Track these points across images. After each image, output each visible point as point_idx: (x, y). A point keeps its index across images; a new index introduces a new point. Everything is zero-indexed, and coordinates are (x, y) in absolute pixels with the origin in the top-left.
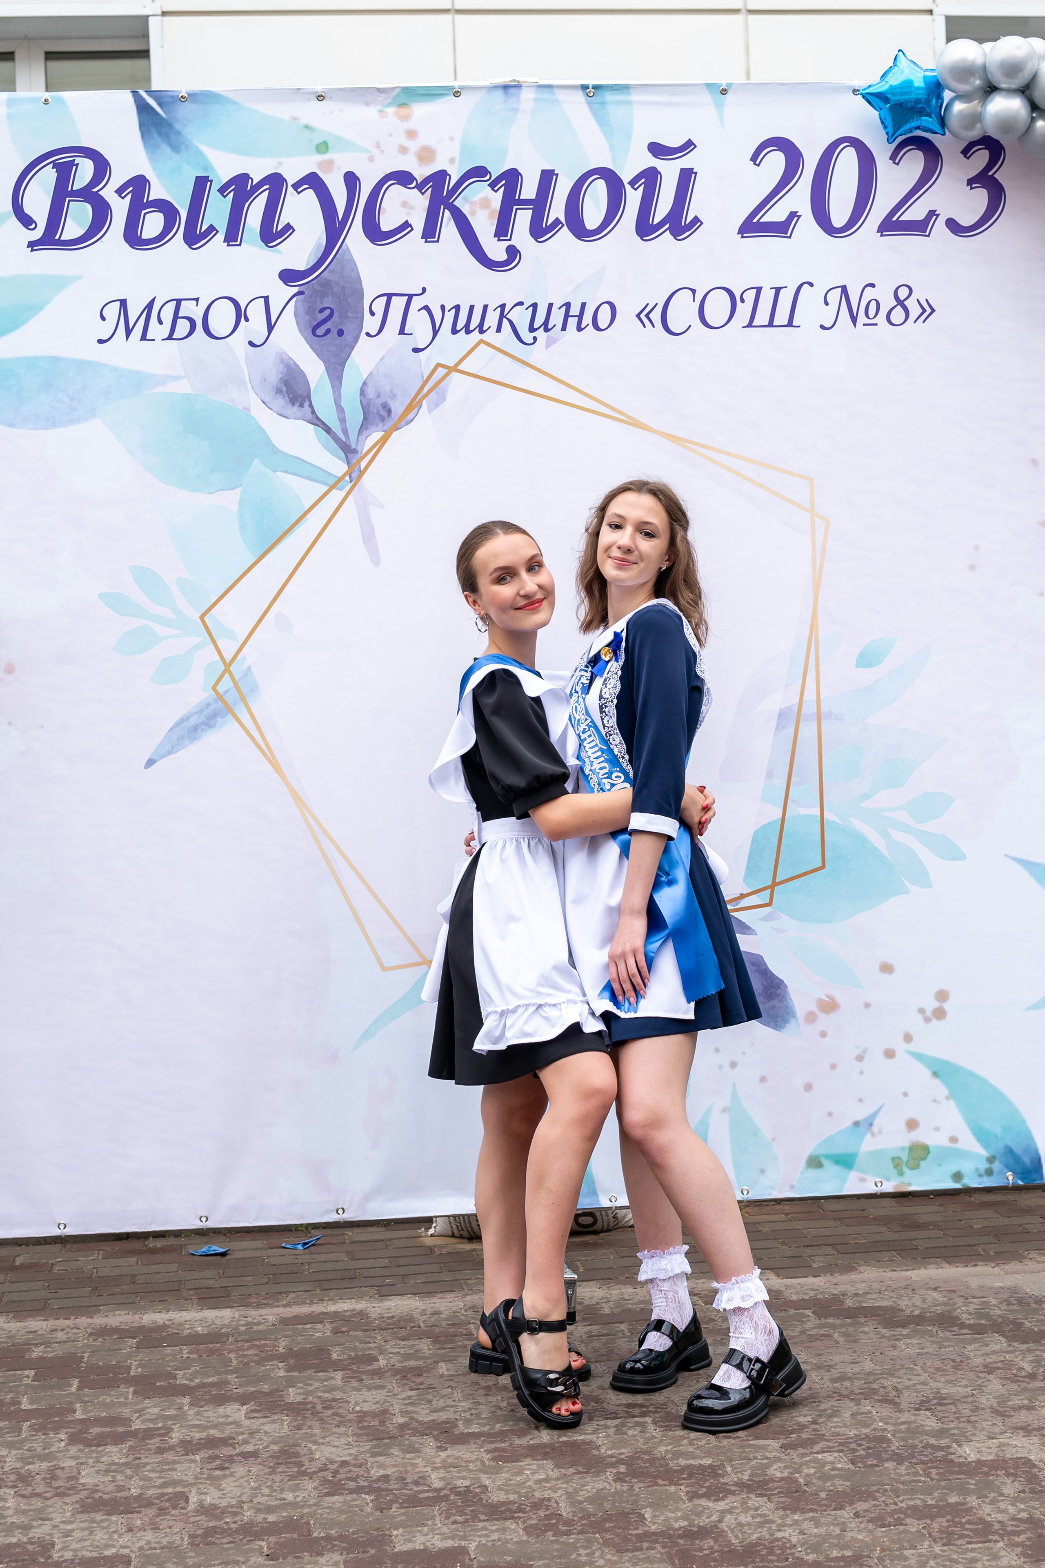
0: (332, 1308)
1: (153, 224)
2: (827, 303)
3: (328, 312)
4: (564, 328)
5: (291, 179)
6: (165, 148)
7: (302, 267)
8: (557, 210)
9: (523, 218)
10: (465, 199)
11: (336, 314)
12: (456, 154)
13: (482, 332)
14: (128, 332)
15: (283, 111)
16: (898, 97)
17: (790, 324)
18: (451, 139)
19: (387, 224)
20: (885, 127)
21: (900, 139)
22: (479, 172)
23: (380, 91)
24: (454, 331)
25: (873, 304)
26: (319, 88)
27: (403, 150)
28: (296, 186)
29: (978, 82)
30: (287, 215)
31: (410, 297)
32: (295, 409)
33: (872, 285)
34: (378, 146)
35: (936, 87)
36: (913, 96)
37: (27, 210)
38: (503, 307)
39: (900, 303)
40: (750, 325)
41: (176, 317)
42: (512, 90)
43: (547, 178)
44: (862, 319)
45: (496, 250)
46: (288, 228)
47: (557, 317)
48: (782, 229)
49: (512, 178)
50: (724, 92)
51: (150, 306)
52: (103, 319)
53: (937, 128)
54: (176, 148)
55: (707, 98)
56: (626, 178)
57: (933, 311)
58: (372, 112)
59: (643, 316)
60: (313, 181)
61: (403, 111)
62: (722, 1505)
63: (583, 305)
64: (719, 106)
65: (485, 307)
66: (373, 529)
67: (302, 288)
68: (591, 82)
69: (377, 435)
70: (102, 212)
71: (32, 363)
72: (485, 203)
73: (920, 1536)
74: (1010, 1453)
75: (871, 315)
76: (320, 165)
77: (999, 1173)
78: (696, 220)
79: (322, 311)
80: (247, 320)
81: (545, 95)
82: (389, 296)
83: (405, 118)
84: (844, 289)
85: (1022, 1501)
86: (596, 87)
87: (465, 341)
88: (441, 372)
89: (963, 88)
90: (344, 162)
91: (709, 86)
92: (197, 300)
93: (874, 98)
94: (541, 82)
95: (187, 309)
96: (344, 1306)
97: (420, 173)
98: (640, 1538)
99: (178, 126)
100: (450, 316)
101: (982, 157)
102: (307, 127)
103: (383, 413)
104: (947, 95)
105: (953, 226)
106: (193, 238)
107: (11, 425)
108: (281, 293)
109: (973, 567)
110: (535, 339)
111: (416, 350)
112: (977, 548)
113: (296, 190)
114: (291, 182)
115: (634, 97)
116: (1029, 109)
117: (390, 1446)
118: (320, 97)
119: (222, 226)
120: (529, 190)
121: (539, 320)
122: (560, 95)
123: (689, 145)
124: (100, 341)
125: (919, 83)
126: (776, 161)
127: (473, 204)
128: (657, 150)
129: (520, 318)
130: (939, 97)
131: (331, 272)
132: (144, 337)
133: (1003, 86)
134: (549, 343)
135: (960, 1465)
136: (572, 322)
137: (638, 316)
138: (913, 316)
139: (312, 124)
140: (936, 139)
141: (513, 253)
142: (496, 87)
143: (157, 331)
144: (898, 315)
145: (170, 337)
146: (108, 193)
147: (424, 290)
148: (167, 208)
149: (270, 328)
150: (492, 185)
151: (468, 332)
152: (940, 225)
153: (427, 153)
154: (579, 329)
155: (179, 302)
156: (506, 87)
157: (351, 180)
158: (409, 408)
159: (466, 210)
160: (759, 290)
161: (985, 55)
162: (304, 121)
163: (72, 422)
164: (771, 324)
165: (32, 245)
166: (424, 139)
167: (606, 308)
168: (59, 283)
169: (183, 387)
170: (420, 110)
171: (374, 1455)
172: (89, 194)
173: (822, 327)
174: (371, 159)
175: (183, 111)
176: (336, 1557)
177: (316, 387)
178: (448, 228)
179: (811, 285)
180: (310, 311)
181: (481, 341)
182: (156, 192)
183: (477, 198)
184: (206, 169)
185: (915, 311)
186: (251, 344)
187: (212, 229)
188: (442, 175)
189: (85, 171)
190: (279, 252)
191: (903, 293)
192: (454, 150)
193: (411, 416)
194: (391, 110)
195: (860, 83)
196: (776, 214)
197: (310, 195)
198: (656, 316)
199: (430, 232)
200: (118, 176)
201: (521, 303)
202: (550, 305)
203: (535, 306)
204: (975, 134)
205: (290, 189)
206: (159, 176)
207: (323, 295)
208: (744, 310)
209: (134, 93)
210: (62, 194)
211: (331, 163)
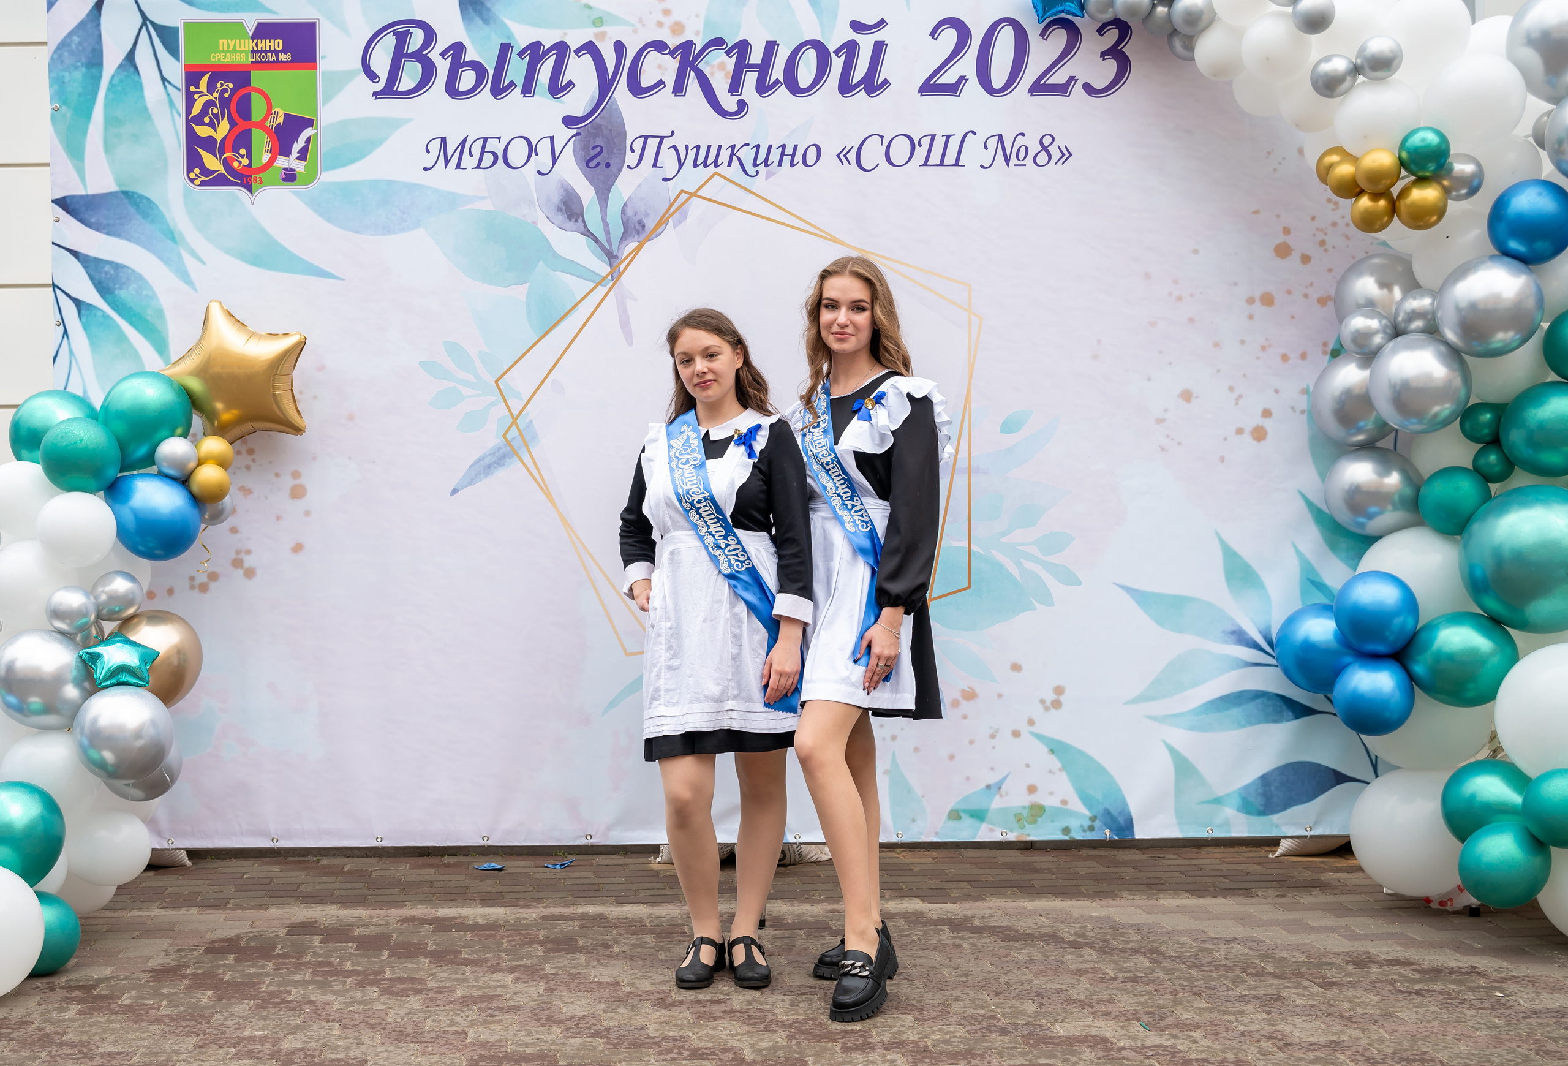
1: (467, 79)
2: (986, 148)
4: (780, 164)
5: (573, 46)
6: (478, 21)
7: (579, 114)
8: (777, 72)
9: (751, 78)
10: (706, 63)
11: (605, 151)
12: (701, 28)
13: (716, 166)
14: (447, 163)
17: (957, 163)
18: (697, 16)
19: (646, 81)
20: (1037, 10)
21: (1048, 20)
22: (718, 42)
24: (695, 165)
25: (1023, 149)
27: (660, 24)
28: (577, 52)
30: (569, 75)
31: (662, 138)
32: (571, 223)
33: (1024, 134)
34: (641, 20)
38: (733, 147)
39: (1044, 148)
40: (925, 163)
41: (483, 151)
43: (771, 47)
44: (1013, 160)
45: (729, 103)
46: (570, 84)
47: (775, 156)
48: (953, 89)
49: (743, 47)
51: (464, 142)
52: (428, 152)
53: (1077, 11)
54: (486, 21)
56: (832, 49)
57: (1071, 155)
59: (842, 156)
60: (590, 48)
63: (796, 147)
65: (720, 147)
66: (628, 317)
67: (580, 131)
69: (633, 245)
70: (429, 70)
71: (374, 184)
72: (722, 66)
75: (1021, 156)
76: (596, 35)
77: (1099, 829)
78: (886, 81)
79: (594, 148)
80: (536, 154)
82: (646, 138)
84: (1000, 137)
87: (703, 173)
88: (684, 197)
90: (614, 33)
92: (499, 138)
95: (491, 145)
96: (590, 909)
97: (673, 42)
99: (488, 5)
100: (692, 153)
101: (1113, 35)
102: (588, 6)
103: (639, 228)
105: (1088, 89)
106: (497, 91)
107: (357, 232)
108: (563, 134)
109: (1095, 357)
110: (757, 172)
111: (665, 180)
112: (1099, 342)
113: (577, 54)
114: (573, 49)
119: (519, 82)
120: (756, 56)
121: (761, 158)
123: (881, 23)
124: (425, 169)
126: (950, 36)
127: (712, 67)
128: (857, 26)
129: (746, 155)
131: (602, 118)
132: (458, 167)
134: (768, 176)
136: (787, 160)
137: (838, 156)
138: (1054, 158)
139: (591, 4)
140: (1076, 20)
141: (742, 105)
143: (468, 162)
144: (1042, 158)
145: (478, 167)
146: (434, 55)
147: (673, 132)
148: (478, 68)
149: (554, 161)
150: (728, 53)
151: (706, 166)
152: (1078, 88)
153: (678, 28)
154: (792, 165)
155: (485, 140)
157: (619, 47)
158: (658, 225)
159: (707, 71)
160: (933, 136)
162: (584, 2)
163: (403, 230)
164: (941, 164)
165: (376, 95)
166: (676, 16)
167: (813, 149)
168: (395, 124)
169: (487, 206)
173: (982, 167)
174: (635, 31)
177: (588, 207)
178: (693, 85)
179: (975, 133)
180: (584, 148)
181: (716, 174)
182: (470, 55)
183: (715, 62)
184: (508, 37)
185: (1056, 155)
186: (539, 173)
187: (512, 84)
188: (689, 44)
189: (417, 38)
190: (562, 102)
191: (1047, 141)
192: (699, 26)
193: (660, 230)
196: (949, 77)
197: (587, 59)
198: (852, 156)
199: (679, 88)
200: (442, 43)
201: (747, 145)
202: (770, 146)
203: (758, 147)
204: (1108, 16)
205: (572, 54)
206: (473, 43)
207: (595, 136)
208: (921, 152)
210: (399, 56)
211: (604, 34)
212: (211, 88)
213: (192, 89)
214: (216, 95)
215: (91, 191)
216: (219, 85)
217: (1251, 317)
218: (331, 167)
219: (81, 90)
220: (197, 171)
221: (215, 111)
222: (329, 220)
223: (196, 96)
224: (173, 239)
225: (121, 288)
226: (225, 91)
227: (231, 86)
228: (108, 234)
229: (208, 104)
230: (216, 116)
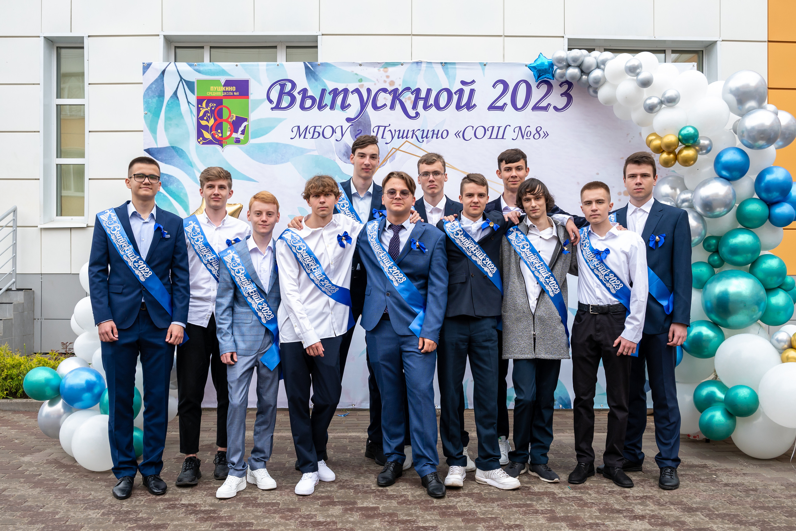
0: (350, 434)
1: (308, 103)
2: (514, 132)
3: (360, 131)
4: (432, 138)
5: (351, 90)
6: (313, 80)
7: (353, 117)
8: (431, 101)
9: (421, 103)
10: (403, 97)
11: (363, 132)
12: (401, 83)
13: (407, 138)
14: (300, 136)
15: (349, 69)
16: (539, 68)
17: (503, 138)
18: (400, 78)
19: (379, 104)
20: (535, 77)
21: (539, 81)
22: (408, 89)
23: (378, 63)
24: (398, 138)
25: (529, 132)
26: (360, 62)
27: (385, 82)
28: (352, 92)
29: (565, 63)
30: (349, 101)
31: (385, 127)
32: (349, 161)
33: (529, 127)
34: (377, 80)
35: (551, 65)
36: (544, 67)
37: (271, 98)
38: (414, 130)
39: (538, 132)
40: (490, 138)
41: (314, 131)
42: (419, 64)
43: (429, 91)
44: (525, 137)
45: (412, 113)
46: (349, 105)
47: (430, 134)
48: (501, 108)
49: (418, 91)
50: (485, 65)
51: (307, 128)
52: (292, 132)
53: (551, 78)
54: (316, 80)
55: (480, 67)
56: (453, 92)
57: (548, 135)
58: (376, 70)
59: (457, 134)
60: (357, 91)
61: (386, 70)
62: (458, 500)
63: (438, 131)
64: (483, 69)
65: (408, 131)
67: (353, 124)
68: (443, 61)
70: (293, 99)
71: (271, 144)
72: (409, 98)
73: (516, 512)
74: (549, 490)
75: (528, 136)
76: (360, 86)
77: (557, 405)
78: (475, 105)
79: (358, 131)
80: (335, 133)
81: (429, 65)
82: (379, 127)
83: (386, 72)
84: (520, 128)
85: (549, 504)
86: (445, 63)
87: (402, 141)
88: (394, 150)
89: (560, 65)
90: (367, 85)
91: (480, 63)
92: (321, 126)
93: (531, 68)
94: (428, 61)
95: (318, 129)
96: (353, 434)
97: (390, 89)
98: (431, 508)
99: (317, 73)
100: (397, 133)
101: (565, 87)
102: (356, 74)
104: (555, 67)
105: (556, 108)
106: (320, 108)
107: (264, 163)
108: (346, 125)
110: (423, 141)
111: (386, 143)
114: (350, 91)
115: (457, 66)
116: (580, 72)
117: (360, 476)
118: (360, 65)
119: (329, 104)
120: (423, 95)
121: (425, 135)
122: (434, 65)
123: (473, 82)
124: (291, 139)
125: (546, 63)
126: (500, 87)
127: (406, 99)
128: (463, 83)
129: (419, 134)
130: (553, 68)
131: (362, 119)
132: (304, 138)
133: (572, 65)
134: (427, 142)
135: (532, 492)
136: (435, 136)
137: (455, 134)
138: (542, 136)
139: (358, 73)
140: (551, 81)
141: (417, 114)
142: (414, 63)
143: (309, 136)
144: (537, 136)
145: (312, 138)
146: (295, 93)
147: (390, 125)
148: (313, 98)
149: (342, 135)
150: (412, 93)
151: (403, 138)
152: (551, 108)
153: (392, 83)
154: (437, 138)
155: (315, 127)
156: (417, 63)
157: (369, 91)
158: (384, 161)
159: (403, 100)
160: (493, 127)
161: (567, 55)
162: (355, 72)
163: (282, 163)
164: (497, 138)
165: (272, 109)
166: (391, 78)
167: (445, 132)
168: (280, 120)
169: (316, 153)
170: (391, 69)
171: (355, 478)
172: (290, 94)
173: (513, 139)
174: (375, 84)
175: (319, 69)
176: (340, 507)
178: (398, 106)
179: (510, 126)
180: (355, 130)
181: (407, 141)
182: (310, 93)
183: (407, 97)
184: (325, 86)
185: (542, 134)
186: (336, 140)
187: (326, 105)
188: (396, 90)
189: (289, 86)
190: (346, 112)
191: (539, 129)
192: (401, 82)
193: (384, 163)
194: (382, 69)
195: (528, 63)
196: (500, 104)
197: (356, 95)
198: (461, 134)
199: (392, 107)
200: (299, 88)
201: (419, 130)
202: (428, 131)
203: (423, 131)
204: (564, 80)
205: (350, 93)
206: (311, 88)
207: (359, 126)
208: (488, 133)
209: (304, 63)
210: (281, 94)
211: (363, 85)
212: (207, 106)
213: (200, 106)
214: (209, 108)
215: (159, 146)
216: (210, 105)
217: (620, 200)
218: (255, 137)
219: (156, 106)
220: (201, 138)
221: (209, 115)
222: (253, 158)
223: (201, 109)
224: (192, 166)
225: (171, 185)
226: (212, 107)
227: (215, 105)
228: (166, 163)
229: (206, 112)
230: (209, 117)
